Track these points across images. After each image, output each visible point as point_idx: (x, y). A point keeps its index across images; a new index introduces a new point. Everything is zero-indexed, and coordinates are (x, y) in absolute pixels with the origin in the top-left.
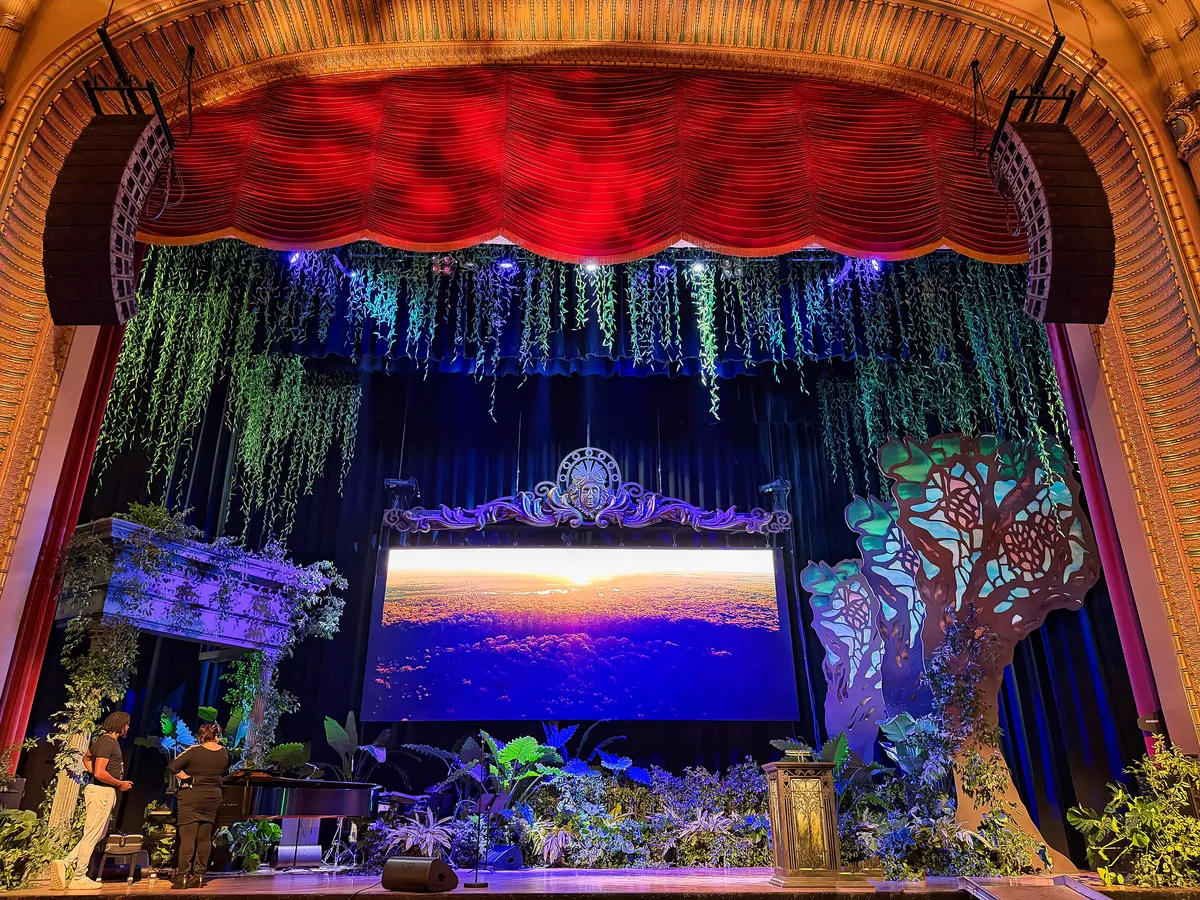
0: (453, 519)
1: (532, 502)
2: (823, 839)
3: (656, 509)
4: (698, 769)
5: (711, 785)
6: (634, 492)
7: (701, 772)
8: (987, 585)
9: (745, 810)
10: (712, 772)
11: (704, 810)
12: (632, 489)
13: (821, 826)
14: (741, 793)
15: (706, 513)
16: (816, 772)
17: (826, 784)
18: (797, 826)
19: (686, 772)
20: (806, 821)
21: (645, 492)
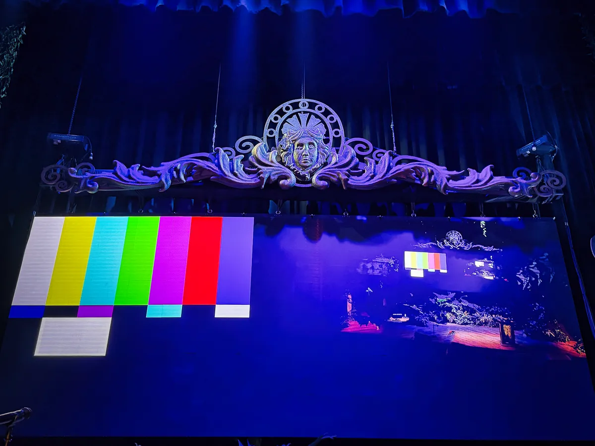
0: (129, 177)
1: (231, 160)
3: (389, 168)
6: (360, 149)
12: (357, 146)
15: (455, 173)
21: (374, 150)
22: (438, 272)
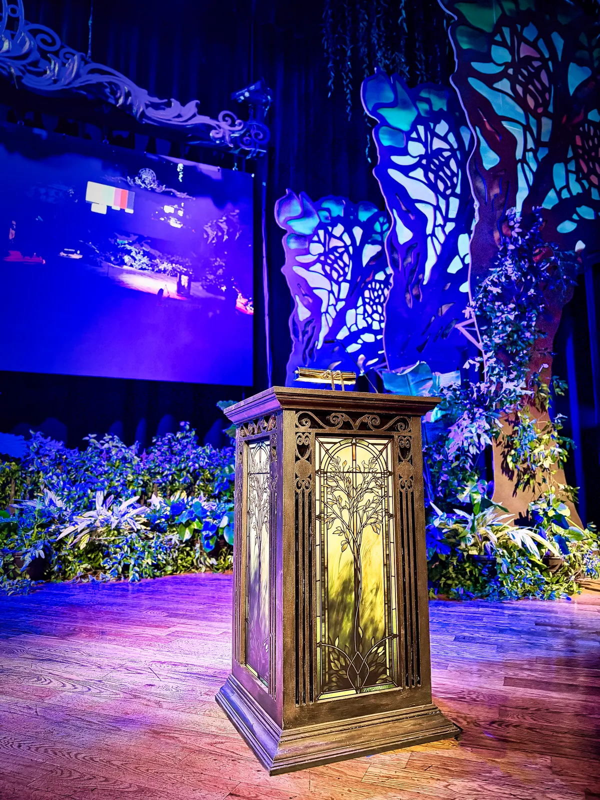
2: (388, 602)
3: (78, 75)
4: (107, 437)
5: (124, 460)
6: (44, 41)
7: (112, 444)
8: (552, 194)
9: (172, 492)
10: (128, 445)
11: (109, 494)
12: (40, 36)
13: (386, 565)
14: (169, 469)
15: (156, 100)
16: (385, 419)
17: (404, 451)
18: (324, 568)
19: (88, 442)
20: (349, 555)
21: (62, 47)
22: (122, 210)
